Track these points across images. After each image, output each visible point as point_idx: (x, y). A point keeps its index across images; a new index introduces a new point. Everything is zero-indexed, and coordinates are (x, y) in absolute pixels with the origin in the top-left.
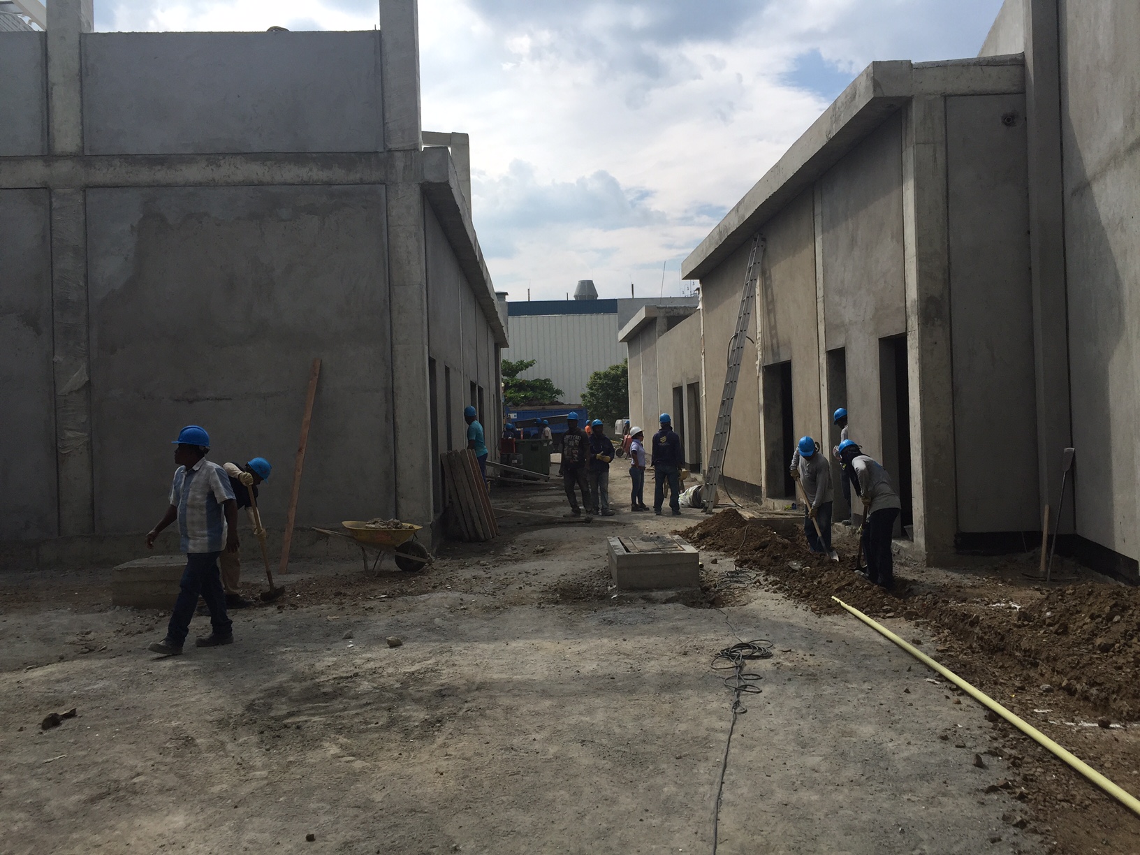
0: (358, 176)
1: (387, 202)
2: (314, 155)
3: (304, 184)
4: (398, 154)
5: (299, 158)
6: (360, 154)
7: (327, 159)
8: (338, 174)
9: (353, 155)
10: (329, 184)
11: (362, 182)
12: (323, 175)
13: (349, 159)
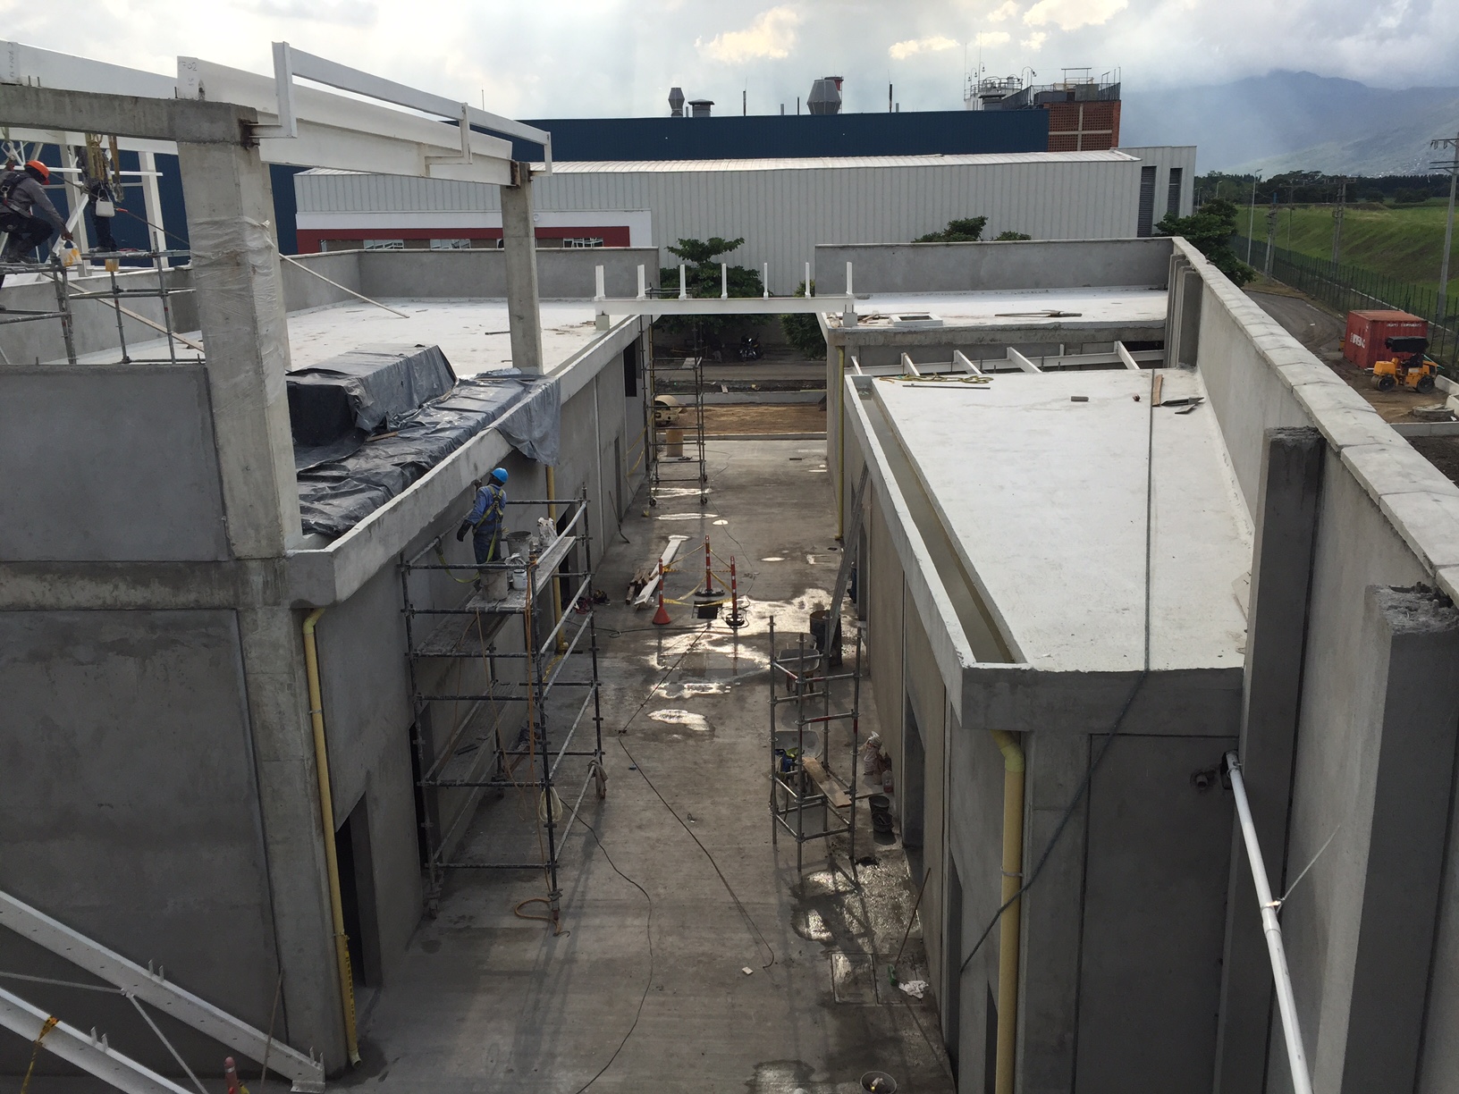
0: (192, 597)
1: (240, 638)
2: (119, 565)
3: (107, 609)
4: (253, 565)
5: (98, 570)
6: (192, 565)
7: (140, 572)
8: (158, 593)
9: (180, 565)
10: (145, 608)
11: (198, 607)
12: (138, 595)
13: (175, 573)
